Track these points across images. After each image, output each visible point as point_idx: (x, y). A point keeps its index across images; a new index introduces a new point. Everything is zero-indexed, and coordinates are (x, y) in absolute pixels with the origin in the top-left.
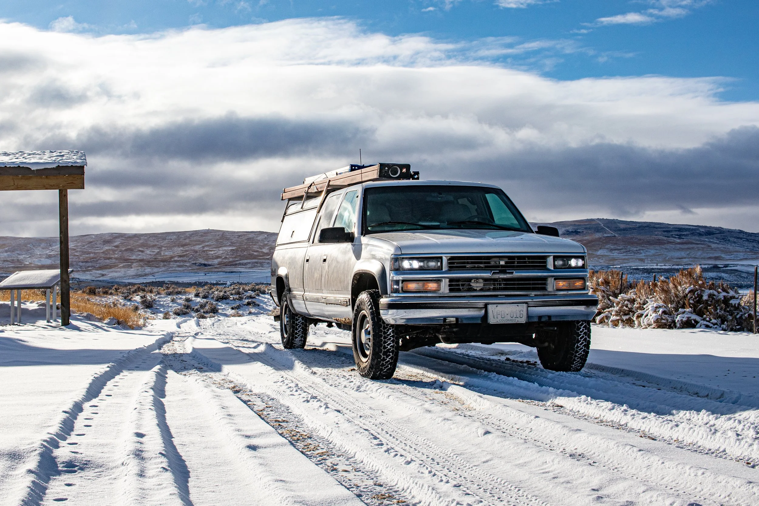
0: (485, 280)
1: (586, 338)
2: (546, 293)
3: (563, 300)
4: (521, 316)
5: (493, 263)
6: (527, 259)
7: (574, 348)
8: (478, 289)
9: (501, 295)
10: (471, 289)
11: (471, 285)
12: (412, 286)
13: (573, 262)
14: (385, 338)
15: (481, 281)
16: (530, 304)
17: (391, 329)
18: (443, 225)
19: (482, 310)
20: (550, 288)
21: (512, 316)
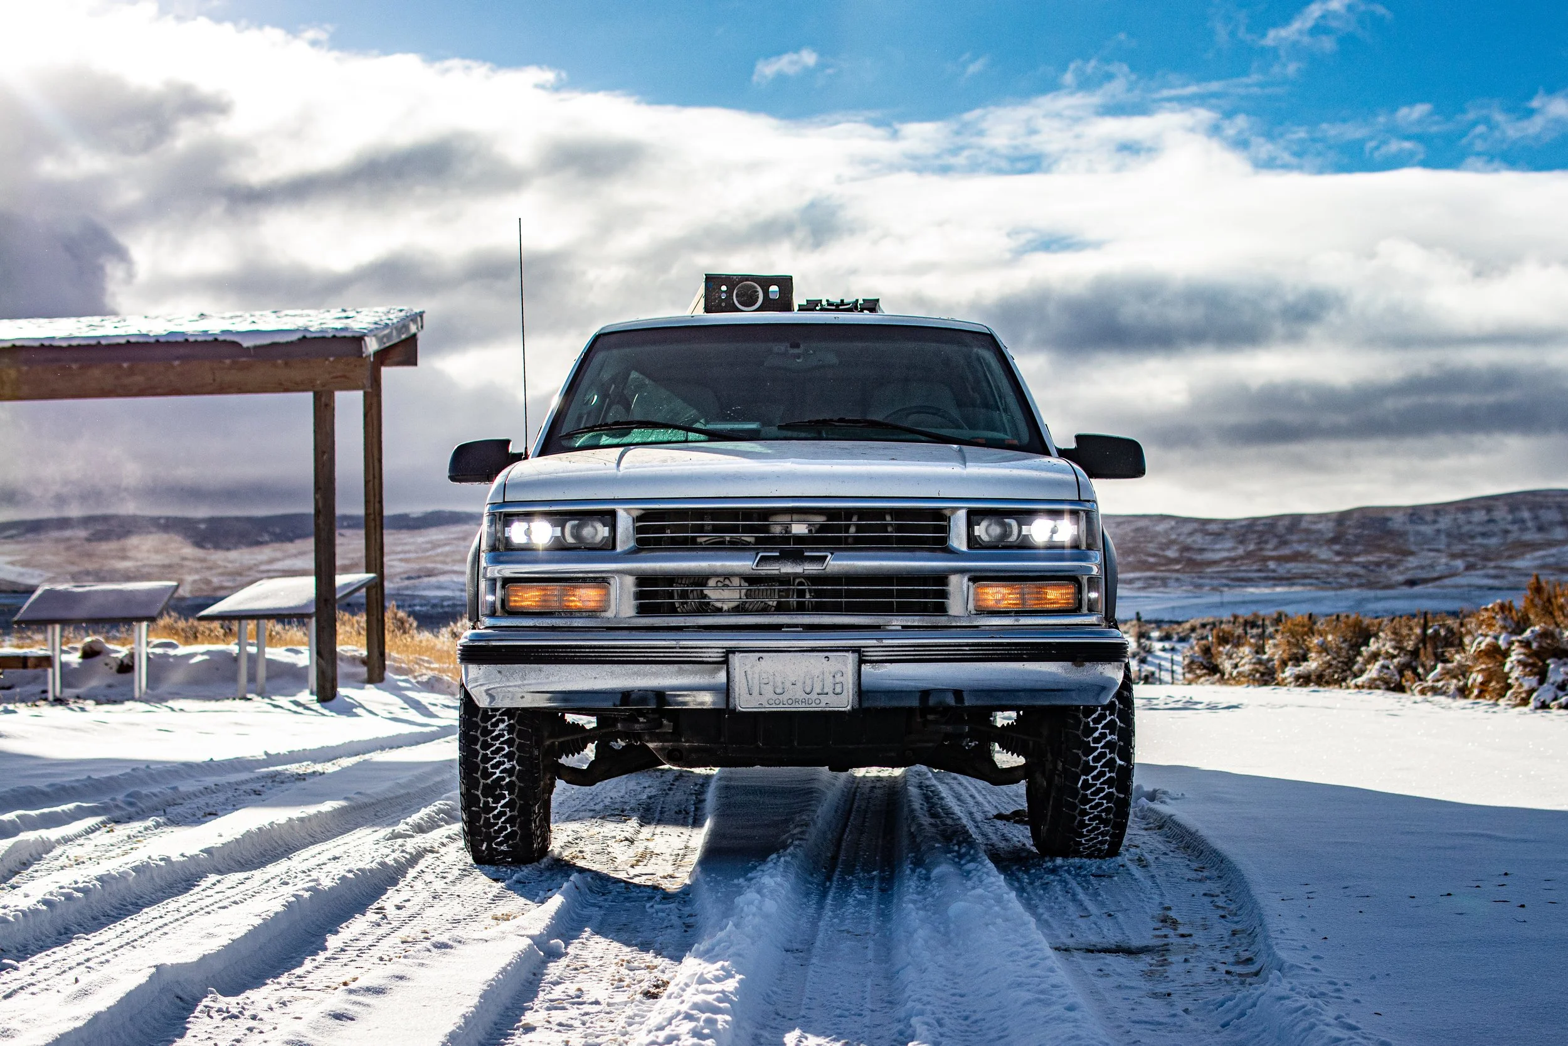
0: (751, 580)
1: (1113, 760)
2: (942, 621)
3: (988, 644)
4: (838, 690)
5: (777, 530)
6: (888, 518)
7: (1077, 791)
8: (725, 607)
9: (789, 626)
10: (706, 608)
11: (705, 596)
12: (529, 598)
13: (1040, 531)
14: (486, 746)
15: (736, 581)
16: (872, 654)
17: (503, 721)
18: (768, 430)
19: (719, 670)
20: (956, 606)
21: (808, 690)
